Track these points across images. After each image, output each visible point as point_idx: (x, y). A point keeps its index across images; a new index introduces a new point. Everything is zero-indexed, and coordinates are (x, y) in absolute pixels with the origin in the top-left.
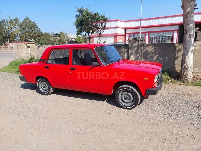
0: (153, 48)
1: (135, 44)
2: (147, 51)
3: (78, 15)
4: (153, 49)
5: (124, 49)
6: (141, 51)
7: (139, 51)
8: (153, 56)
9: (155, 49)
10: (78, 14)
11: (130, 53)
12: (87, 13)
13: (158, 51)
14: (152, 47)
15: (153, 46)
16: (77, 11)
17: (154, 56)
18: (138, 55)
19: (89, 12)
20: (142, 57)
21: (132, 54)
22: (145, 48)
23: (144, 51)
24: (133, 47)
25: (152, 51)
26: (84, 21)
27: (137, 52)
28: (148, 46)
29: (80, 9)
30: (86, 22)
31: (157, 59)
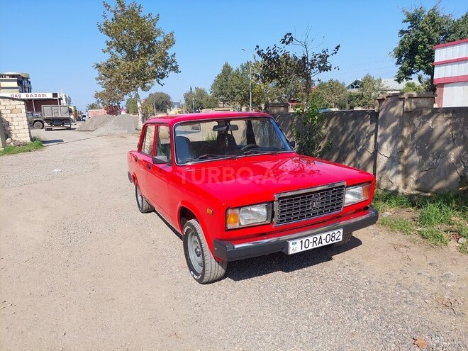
0: (448, 122)
1: (392, 110)
2: (430, 131)
3: (405, 29)
4: (447, 127)
5: (369, 122)
6: (413, 134)
7: (406, 132)
8: (447, 148)
9: (455, 126)
10: (406, 26)
11: (381, 136)
12: (433, 20)
13: (462, 133)
14: (446, 120)
15: (451, 115)
16: (405, 18)
17: (451, 149)
18: (400, 144)
20: (414, 151)
21: (384, 137)
22: (424, 123)
23: (423, 130)
24: (388, 119)
25: (443, 132)
26: (421, 43)
27: (397, 134)
28: (435, 116)
29: (412, 12)
31: (459, 159)
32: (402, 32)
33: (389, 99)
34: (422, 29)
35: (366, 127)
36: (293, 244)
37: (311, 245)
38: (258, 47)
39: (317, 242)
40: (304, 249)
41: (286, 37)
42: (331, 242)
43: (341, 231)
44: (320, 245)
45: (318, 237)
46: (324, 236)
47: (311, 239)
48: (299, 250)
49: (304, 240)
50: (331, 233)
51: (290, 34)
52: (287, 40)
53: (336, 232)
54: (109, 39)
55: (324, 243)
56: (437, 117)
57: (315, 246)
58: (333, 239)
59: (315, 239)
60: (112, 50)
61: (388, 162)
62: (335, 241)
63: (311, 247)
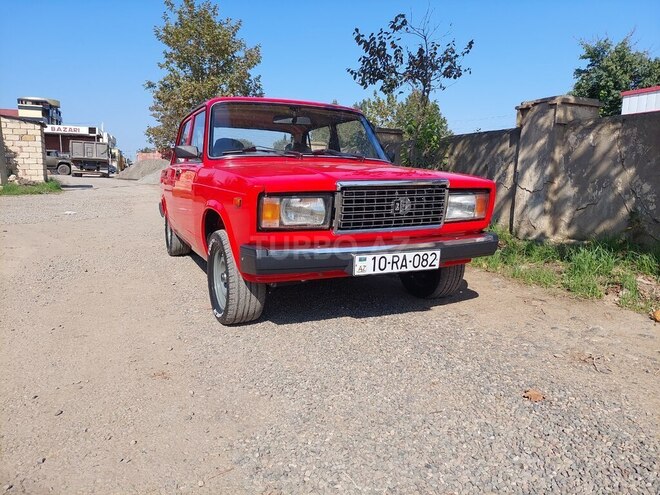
0: (617, 133)
1: (541, 121)
2: (592, 149)
3: (584, 68)
4: (615, 141)
5: (508, 144)
6: (567, 156)
7: (558, 154)
8: (614, 172)
9: (625, 140)
10: (584, 64)
11: (523, 161)
12: (622, 58)
13: (633, 149)
14: (613, 131)
15: (620, 125)
17: (617, 175)
18: (549, 169)
19: (633, 52)
20: (567, 181)
21: (527, 163)
22: (583, 139)
23: (580, 150)
24: (533, 134)
25: (609, 150)
26: (604, 88)
27: (545, 157)
28: (598, 128)
29: (593, 45)
30: (609, 92)
31: (630, 190)
32: (579, 72)
33: (536, 107)
34: (605, 69)
35: (503, 152)
36: (360, 260)
37: (389, 266)
38: (357, 30)
39: (399, 264)
40: (378, 271)
41: (396, 20)
42: (420, 268)
43: (438, 253)
44: (404, 269)
45: (401, 255)
46: (410, 256)
47: (389, 257)
48: (369, 271)
49: (378, 257)
50: (421, 254)
51: (403, 16)
52: (398, 24)
53: (429, 253)
54: (169, 50)
55: (410, 268)
56: (600, 130)
57: (395, 270)
58: (425, 263)
59: (396, 259)
60: (172, 65)
61: (531, 198)
62: (428, 268)
63: (388, 270)
